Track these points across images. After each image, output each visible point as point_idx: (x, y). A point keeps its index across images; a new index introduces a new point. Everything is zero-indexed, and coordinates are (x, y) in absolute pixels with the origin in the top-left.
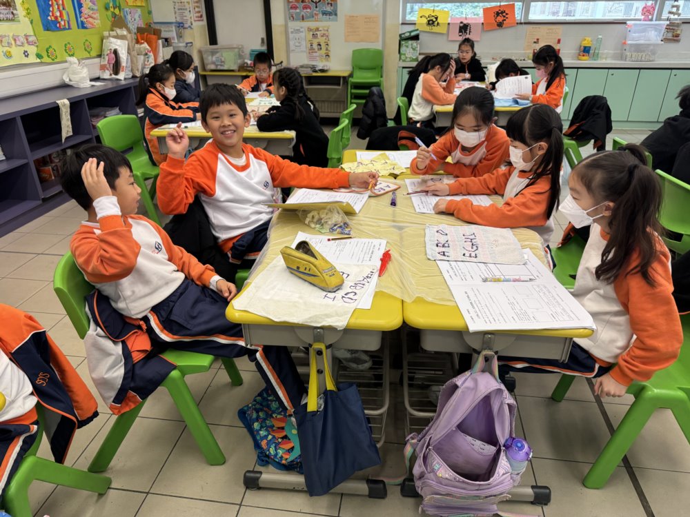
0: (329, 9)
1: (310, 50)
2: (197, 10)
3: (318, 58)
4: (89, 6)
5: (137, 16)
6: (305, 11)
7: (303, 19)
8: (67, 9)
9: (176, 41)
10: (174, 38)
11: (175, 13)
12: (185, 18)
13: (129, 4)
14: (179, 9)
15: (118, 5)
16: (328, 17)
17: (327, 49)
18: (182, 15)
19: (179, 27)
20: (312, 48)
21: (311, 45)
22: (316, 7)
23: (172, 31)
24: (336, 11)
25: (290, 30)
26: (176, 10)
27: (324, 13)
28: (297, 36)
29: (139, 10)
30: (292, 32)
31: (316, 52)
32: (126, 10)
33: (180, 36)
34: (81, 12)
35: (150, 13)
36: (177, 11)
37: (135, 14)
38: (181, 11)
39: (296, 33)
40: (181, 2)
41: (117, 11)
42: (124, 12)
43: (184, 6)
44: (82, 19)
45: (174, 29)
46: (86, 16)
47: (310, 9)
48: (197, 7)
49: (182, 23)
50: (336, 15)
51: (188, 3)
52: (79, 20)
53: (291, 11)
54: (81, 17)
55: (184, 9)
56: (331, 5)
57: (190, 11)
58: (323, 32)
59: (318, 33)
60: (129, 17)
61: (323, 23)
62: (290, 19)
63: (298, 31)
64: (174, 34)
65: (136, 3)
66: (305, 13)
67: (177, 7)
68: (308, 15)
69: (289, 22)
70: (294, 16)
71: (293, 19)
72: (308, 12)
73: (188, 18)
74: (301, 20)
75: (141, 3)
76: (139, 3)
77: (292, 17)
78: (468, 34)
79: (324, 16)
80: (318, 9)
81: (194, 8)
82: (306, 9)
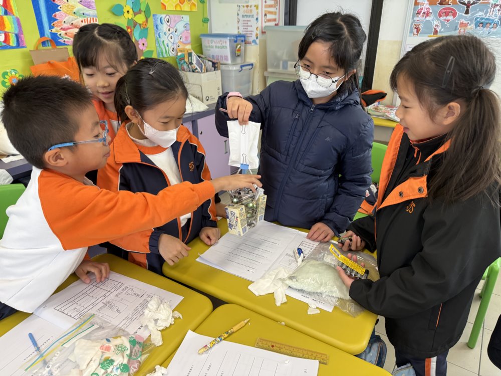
2: (269, 16)
4: (75, 10)
5: (180, 27)
6: (442, 18)
8: (16, 13)
9: (229, 62)
10: (226, 59)
11: (238, 22)
12: (250, 29)
13: (168, 8)
14: (243, 16)
15: (143, 8)
18: (246, 25)
19: (236, 42)
22: (467, 12)
23: (226, 47)
26: (240, 17)
27: (481, 23)
29: (186, 18)
32: (159, 16)
33: (236, 54)
34: (51, 20)
35: (206, 21)
36: (241, 19)
37: (176, 22)
38: (246, 19)
40: (247, 6)
41: (140, 19)
42: (155, 20)
43: (251, 11)
44: (54, 30)
45: (228, 44)
46: (65, 26)
47: (454, 15)
48: (271, 13)
49: (244, 36)
51: (257, 7)
52: (47, 31)
53: (416, 19)
54: (51, 27)
55: (250, 16)
57: (257, 19)
60: (164, 27)
62: (411, 32)
64: (228, 52)
65: (182, 6)
66: (441, 22)
67: (241, 13)
68: (448, 26)
69: (410, 36)
70: (421, 27)
71: (418, 32)
72: (448, 21)
73: (254, 29)
74: (432, 34)
75: (191, 8)
76: (186, 7)
77: (417, 28)
79: (478, 28)
80: (470, 15)
81: (265, 15)
82: (447, 15)
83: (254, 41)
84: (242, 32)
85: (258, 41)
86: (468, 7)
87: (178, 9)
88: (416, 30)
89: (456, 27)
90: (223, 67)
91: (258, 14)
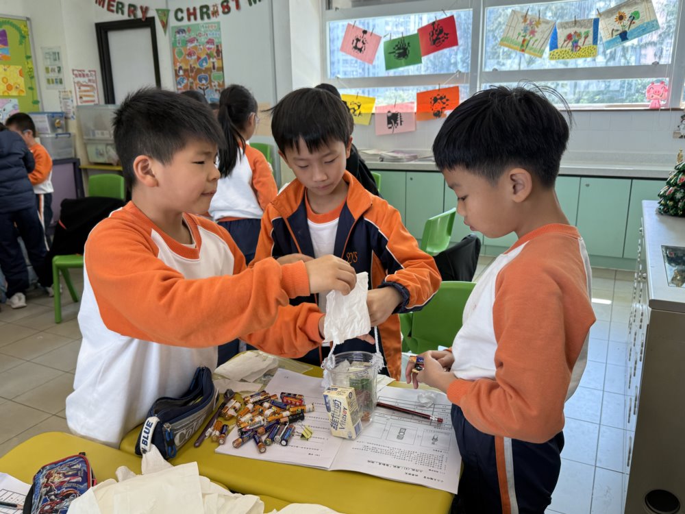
5: (9, 107)
9: (48, 132)
11: (61, 102)
14: (63, 99)
19: (54, 117)
23: (46, 121)
26: (61, 99)
33: (55, 126)
35: (36, 102)
37: (5, 104)
38: (65, 101)
40: (65, 92)
48: (87, 96)
51: (71, 92)
55: (67, 99)
57: (72, 101)
64: (47, 125)
65: (10, 92)
67: (62, 96)
73: (70, 108)
75: (19, 93)
76: (14, 93)
78: (399, 124)
81: (81, 98)
83: (72, 117)
84: (64, 110)
85: (75, 117)
87: (6, 94)
90: (42, 136)
91: (72, 97)
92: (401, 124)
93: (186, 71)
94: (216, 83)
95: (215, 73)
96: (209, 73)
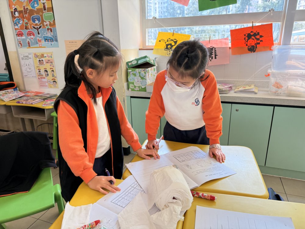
0: (49, 35)
1: (39, 75)
3: (47, 84)
6: (29, 37)
7: (29, 46)
16: (50, 43)
17: (53, 76)
20: (40, 75)
21: (39, 71)
22: (39, 34)
24: (56, 37)
25: (21, 57)
27: (46, 40)
28: (27, 62)
30: (23, 59)
31: (45, 78)
39: (26, 59)
47: (34, 35)
50: (56, 40)
53: (18, 38)
56: (51, 31)
58: (47, 58)
59: (43, 59)
61: (46, 49)
62: (19, 46)
63: (27, 57)
66: (30, 39)
68: (33, 41)
69: (19, 48)
70: (21, 42)
71: (21, 46)
72: (32, 38)
74: (28, 47)
77: (20, 43)
78: (214, 57)
79: (46, 42)
80: (40, 35)
82: (30, 35)
86: (38, 30)
88: (20, 44)
89: (37, 42)
92: (216, 58)
93: (20, 12)
94: (48, 23)
95: (46, 14)
96: (41, 13)
